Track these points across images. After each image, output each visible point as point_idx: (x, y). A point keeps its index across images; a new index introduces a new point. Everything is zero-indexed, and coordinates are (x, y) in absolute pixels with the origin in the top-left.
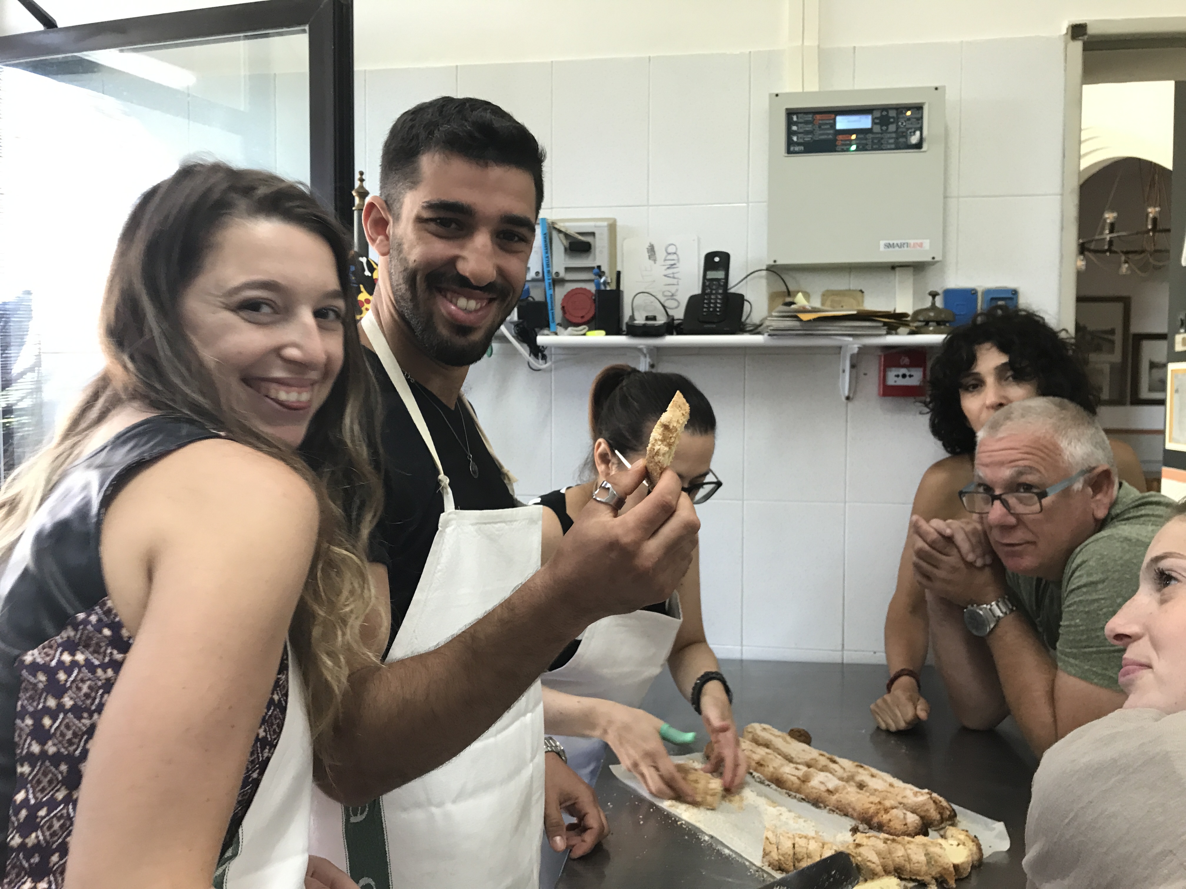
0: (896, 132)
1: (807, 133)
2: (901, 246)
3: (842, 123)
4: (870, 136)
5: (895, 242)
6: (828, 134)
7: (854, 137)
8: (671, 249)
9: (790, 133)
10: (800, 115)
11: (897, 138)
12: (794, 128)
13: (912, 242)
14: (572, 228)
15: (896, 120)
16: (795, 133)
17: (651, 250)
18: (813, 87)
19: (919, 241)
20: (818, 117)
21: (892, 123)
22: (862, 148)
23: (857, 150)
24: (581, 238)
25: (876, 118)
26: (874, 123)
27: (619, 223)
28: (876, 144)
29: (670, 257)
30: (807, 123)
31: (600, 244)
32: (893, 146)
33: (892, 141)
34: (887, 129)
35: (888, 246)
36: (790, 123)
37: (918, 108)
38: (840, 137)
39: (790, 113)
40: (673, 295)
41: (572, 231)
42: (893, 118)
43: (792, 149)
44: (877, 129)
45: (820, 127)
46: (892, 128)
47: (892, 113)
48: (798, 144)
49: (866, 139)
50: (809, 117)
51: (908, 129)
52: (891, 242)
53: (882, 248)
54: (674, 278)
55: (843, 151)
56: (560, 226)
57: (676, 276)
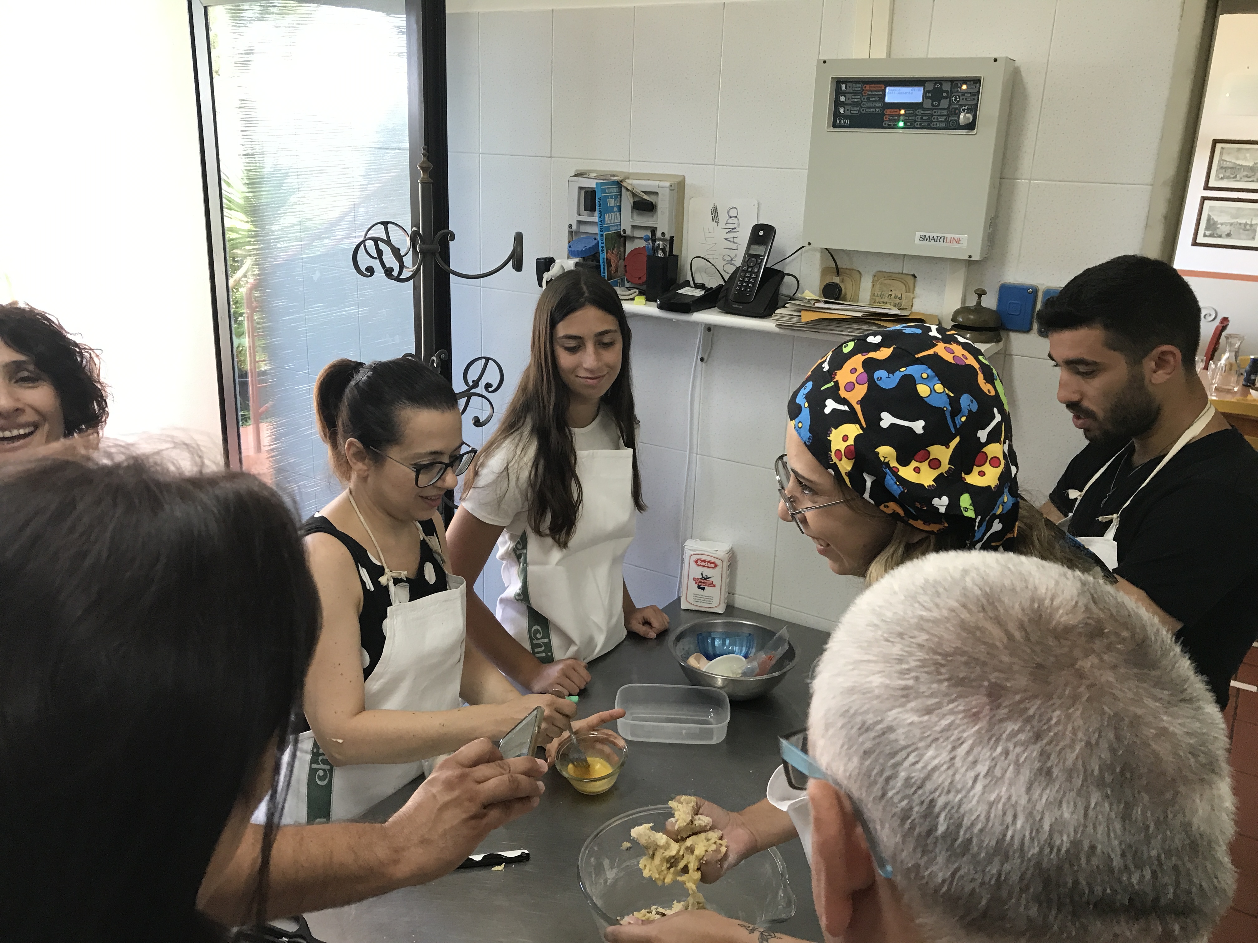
0: (948, 108)
1: (854, 104)
2: (936, 240)
3: (893, 95)
4: (919, 112)
5: (932, 235)
6: (875, 107)
7: (902, 112)
8: (733, 213)
9: (837, 104)
10: (849, 84)
11: (948, 116)
12: (842, 99)
13: (949, 236)
14: (639, 185)
15: (950, 94)
16: (843, 104)
17: (715, 211)
19: (956, 236)
20: (868, 87)
21: (946, 98)
22: (910, 125)
23: (905, 127)
24: (645, 197)
25: (929, 92)
26: (925, 96)
27: (687, 181)
28: (925, 121)
29: (730, 221)
30: (855, 93)
31: (664, 204)
32: (943, 125)
33: (943, 119)
34: (939, 104)
35: (924, 238)
36: (838, 92)
37: (976, 82)
38: (888, 111)
39: (838, 82)
40: (731, 260)
41: (638, 190)
42: (947, 92)
43: (838, 122)
44: (928, 104)
45: (868, 99)
46: (944, 103)
47: (947, 87)
48: (845, 117)
49: (916, 115)
50: (858, 87)
51: (961, 106)
52: (927, 235)
53: (917, 241)
54: (734, 242)
55: (890, 127)
56: (628, 183)
57: (735, 240)
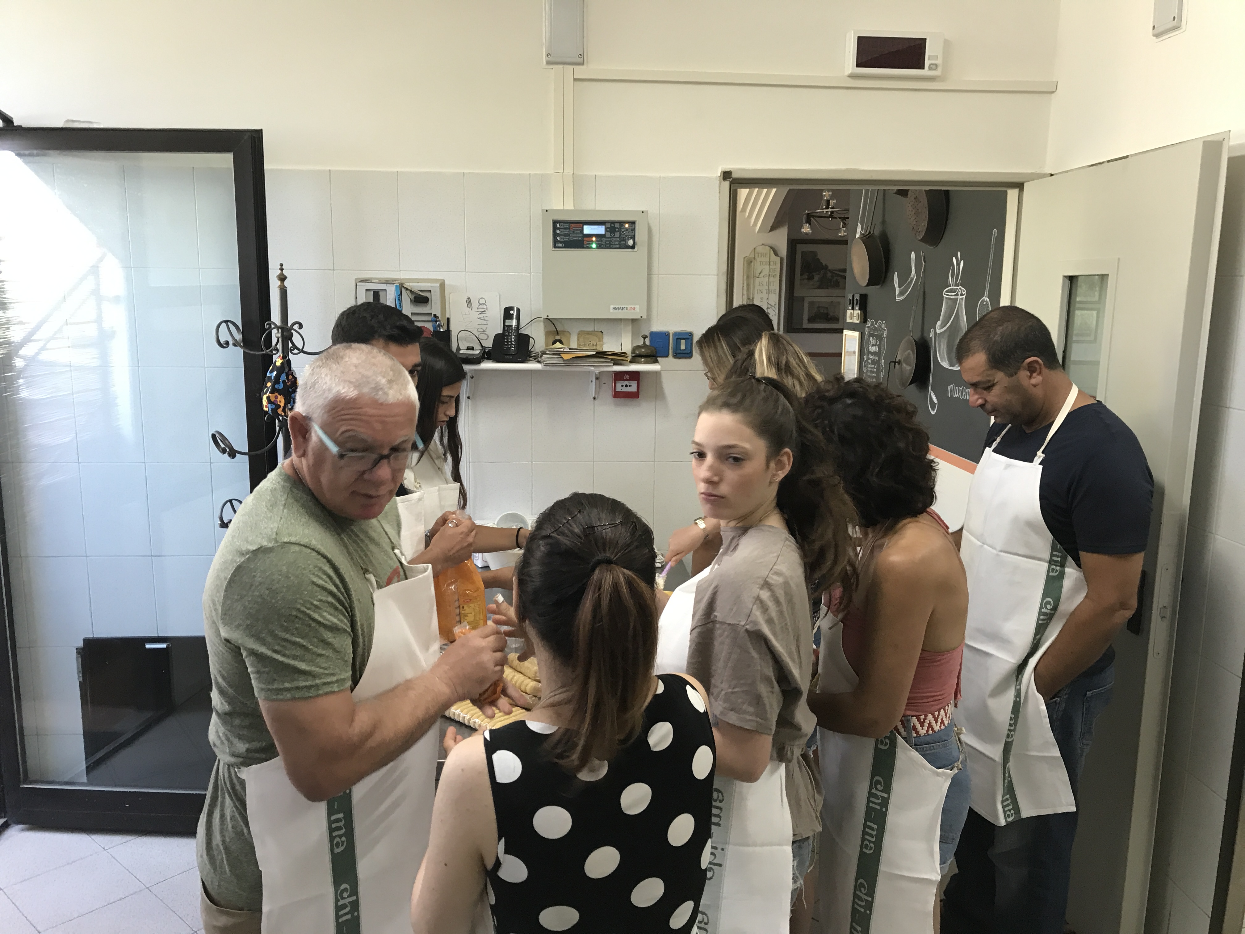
0: (619, 237)
1: (565, 235)
2: (623, 309)
3: (587, 230)
4: (604, 239)
5: (619, 306)
6: (578, 237)
7: (594, 239)
8: (482, 301)
9: (555, 235)
10: (561, 224)
11: (620, 241)
12: (558, 232)
13: (629, 307)
14: (416, 287)
15: (620, 229)
16: (559, 235)
17: (469, 301)
18: (570, 206)
19: (633, 306)
20: (573, 225)
21: (617, 232)
22: (599, 246)
23: (597, 248)
24: (421, 294)
25: (608, 228)
26: (606, 231)
27: (447, 282)
28: (607, 244)
29: (481, 306)
30: (565, 229)
31: (435, 298)
32: (618, 246)
33: (617, 243)
34: (614, 235)
35: (615, 309)
36: (555, 228)
37: (633, 223)
38: (586, 239)
39: (555, 222)
40: (484, 331)
41: (415, 289)
42: (617, 228)
43: (557, 245)
44: (608, 235)
45: (573, 232)
46: (617, 235)
47: (617, 225)
48: (561, 242)
49: (602, 241)
50: (567, 225)
51: (626, 236)
52: (617, 306)
53: (611, 311)
54: (484, 320)
55: (588, 248)
56: (407, 285)
57: (486, 319)
